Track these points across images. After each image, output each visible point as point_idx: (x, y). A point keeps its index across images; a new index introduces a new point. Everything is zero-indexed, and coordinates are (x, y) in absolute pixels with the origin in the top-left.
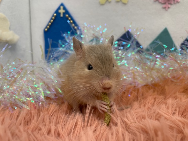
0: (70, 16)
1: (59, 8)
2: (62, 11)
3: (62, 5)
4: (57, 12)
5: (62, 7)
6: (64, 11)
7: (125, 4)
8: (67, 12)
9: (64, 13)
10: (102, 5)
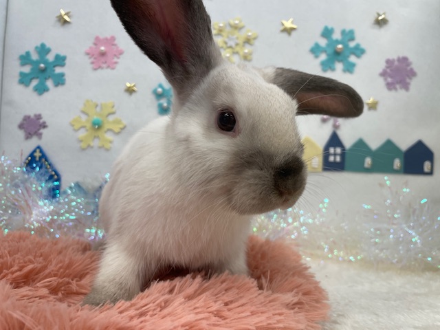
0: (46, 160)
1: (35, 151)
2: (38, 154)
3: (39, 147)
4: (32, 155)
5: (38, 150)
6: (40, 154)
7: (107, 150)
8: (43, 156)
9: (40, 158)
10: (83, 149)
